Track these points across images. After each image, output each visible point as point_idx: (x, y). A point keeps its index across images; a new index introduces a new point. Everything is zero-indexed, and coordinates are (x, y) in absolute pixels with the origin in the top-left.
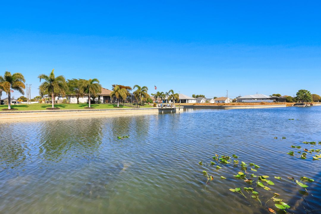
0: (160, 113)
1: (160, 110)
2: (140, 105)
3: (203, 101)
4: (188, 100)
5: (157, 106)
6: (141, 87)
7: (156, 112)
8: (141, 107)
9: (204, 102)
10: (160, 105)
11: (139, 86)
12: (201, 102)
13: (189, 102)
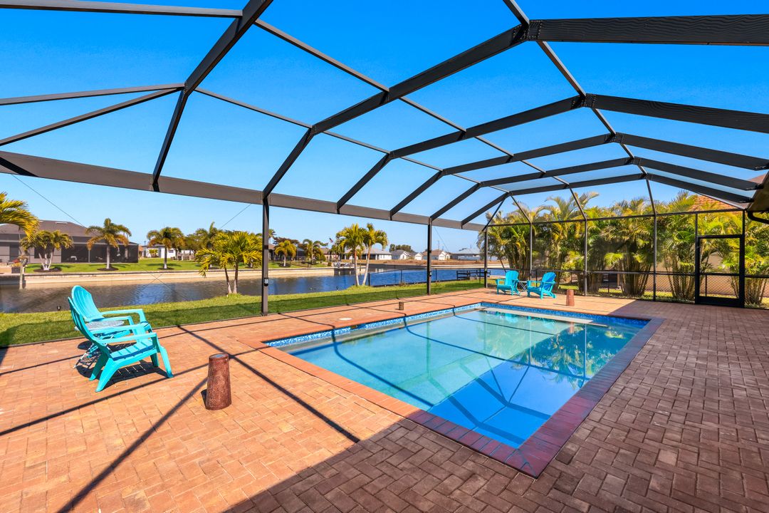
0: (336, 274)
1: (335, 269)
2: (311, 263)
3: (404, 256)
4: (378, 255)
5: (332, 265)
6: (313, 242)
7: (331, 273)
8: (313, 267)
9: (405, 258)
10: (336, 264)
11: (310, 239)
12: (401, 257)
13: (380, 259)
